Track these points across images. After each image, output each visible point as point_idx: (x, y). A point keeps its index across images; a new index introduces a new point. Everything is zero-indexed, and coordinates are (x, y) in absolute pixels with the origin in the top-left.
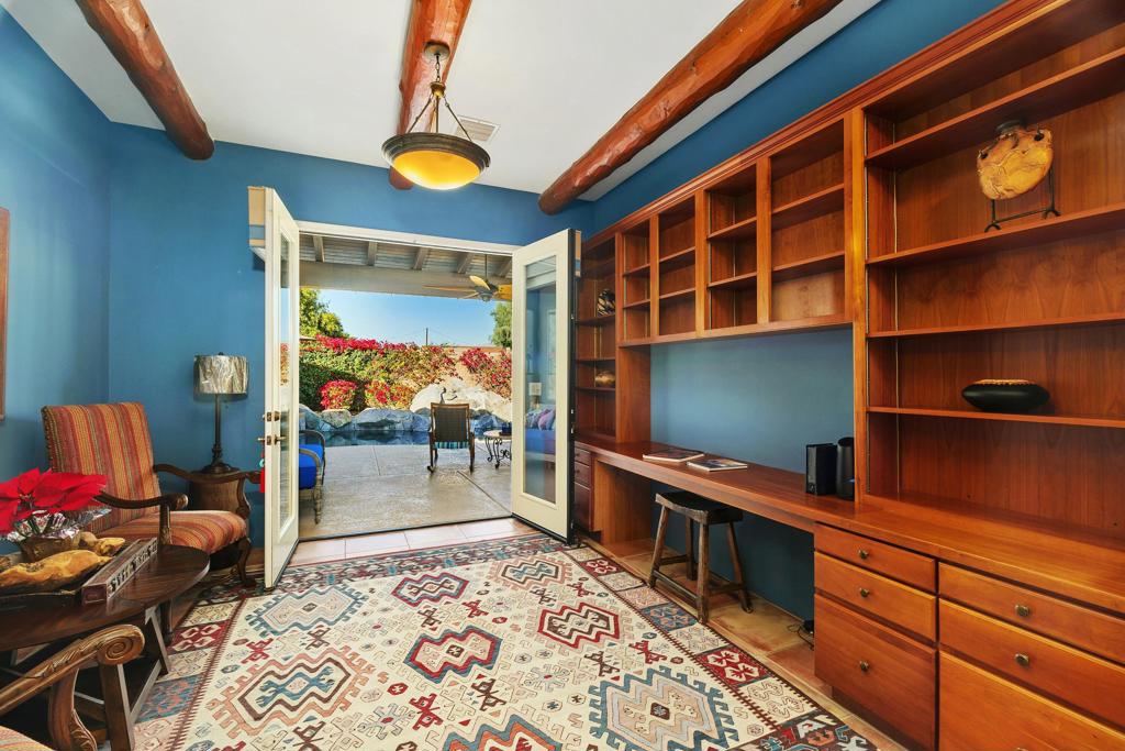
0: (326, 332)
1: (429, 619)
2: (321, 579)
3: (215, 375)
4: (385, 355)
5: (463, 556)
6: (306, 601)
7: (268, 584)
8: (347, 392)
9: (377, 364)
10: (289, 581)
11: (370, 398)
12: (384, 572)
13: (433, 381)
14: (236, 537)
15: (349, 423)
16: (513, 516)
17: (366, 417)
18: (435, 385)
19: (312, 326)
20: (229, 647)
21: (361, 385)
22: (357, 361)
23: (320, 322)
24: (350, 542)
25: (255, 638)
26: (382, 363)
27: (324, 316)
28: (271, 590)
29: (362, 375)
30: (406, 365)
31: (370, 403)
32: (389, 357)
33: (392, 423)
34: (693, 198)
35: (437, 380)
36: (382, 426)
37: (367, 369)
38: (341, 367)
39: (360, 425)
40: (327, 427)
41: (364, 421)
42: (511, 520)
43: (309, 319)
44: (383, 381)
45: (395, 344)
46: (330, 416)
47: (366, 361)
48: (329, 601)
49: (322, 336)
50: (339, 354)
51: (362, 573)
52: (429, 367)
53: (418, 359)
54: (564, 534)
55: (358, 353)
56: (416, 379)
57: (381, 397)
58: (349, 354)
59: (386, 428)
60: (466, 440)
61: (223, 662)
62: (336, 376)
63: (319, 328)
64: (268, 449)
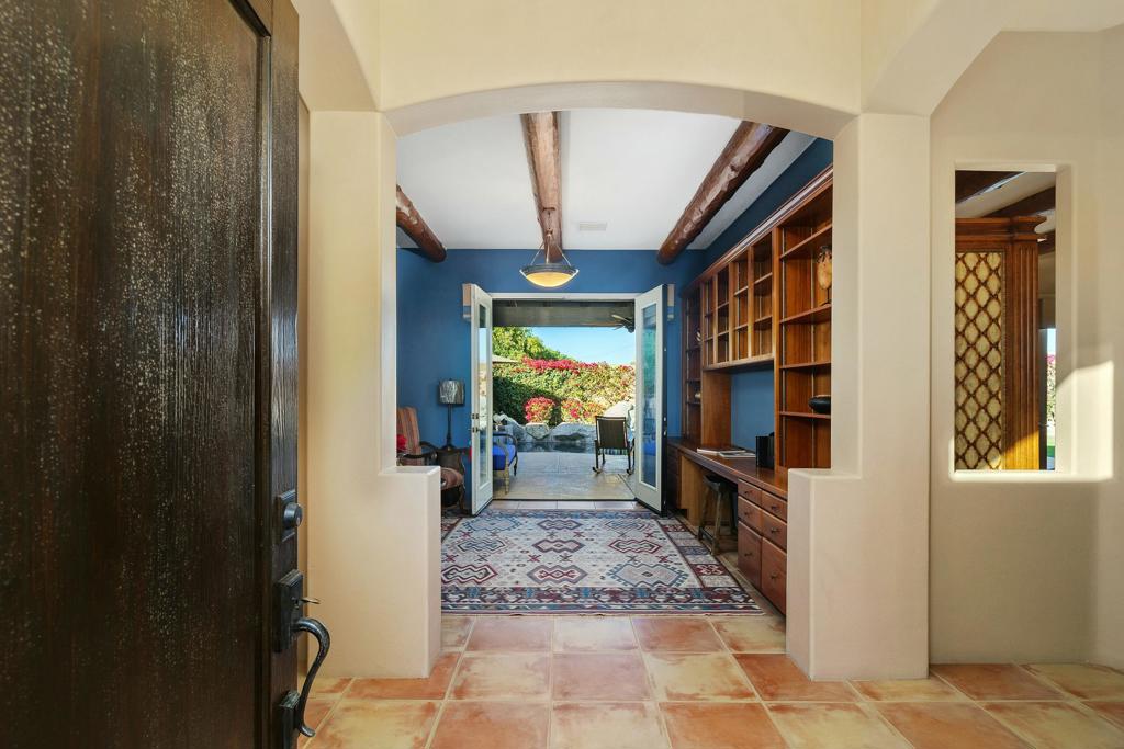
0: (531, 355)
1: (552, 535)
2: (501, 515)
3: (448, 393)
4: (579, 374)
5: (586, 515)
6: (492, 522)
7: (474, 513)
8: (546, 408)
9: (572, 383)
10: (484, 514)
11: (566, 415)
12: (536, 516)
13: (623, 399)
14: (457, 484)
15: (547, 436)
16: (636, 500)
17: (560, 430)
18: (624, 403)
19: (519, 349)
20: (454, 531)
21: (558, 401)
22: (555, 380)
23: (525, 346)
24: (523, 503)
25: (466, 531)
26: (577, 382)
27: (529, 340)
28: (475, 516)
29: (560, 393)
30: (598, 383)
31: (565, 418)
32: (583, 376)
33: (583, 437)
34: (727, 267)
35: (626, 398)
36: (575, 440)
37: (564, 388)
38: (542, 386)
39: (557, 437)
40: (530, 439)
41: (558, 434)
42: (634, 503)
43: (517, 343)
44: (577, 399)
45: (588, 362)
46: (532, 428)
47: (563, 380)
48: (502, 523)
49: (527, 358)
50: (541, 374)
51: (524, 515)
52: (619, 385)
53: (609, 378)
54: (660, 509)
55: (556, 372)
56: (607, 397)
57: (575, 414)
58: (549, 374)
59: (578, 441)
60: (624, 448)
61: (451, 535)
62: (538, 394)
63: (525, 350)
64: (473, 434)
